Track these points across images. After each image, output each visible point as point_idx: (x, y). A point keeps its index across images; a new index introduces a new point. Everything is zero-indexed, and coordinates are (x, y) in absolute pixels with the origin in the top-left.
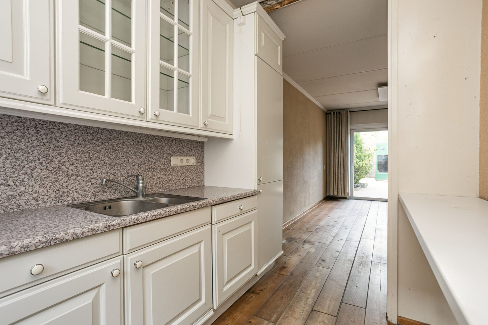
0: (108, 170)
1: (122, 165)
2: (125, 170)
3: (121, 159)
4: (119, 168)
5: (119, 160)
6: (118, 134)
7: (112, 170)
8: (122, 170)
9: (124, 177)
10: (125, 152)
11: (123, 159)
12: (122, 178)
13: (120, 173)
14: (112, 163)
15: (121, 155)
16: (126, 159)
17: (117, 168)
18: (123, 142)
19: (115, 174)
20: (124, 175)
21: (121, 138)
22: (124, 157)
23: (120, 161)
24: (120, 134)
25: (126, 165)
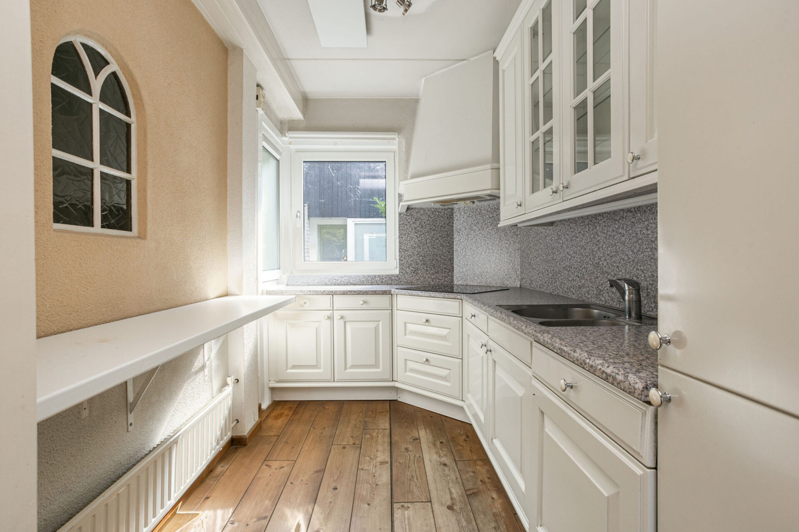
0: (632, 269)
1: (646, 262)
2: (650, 271)
3: (644, 253)
4: (642, 268)
5: (642, 255)
6: (642, 213)
7: (635, 269)
8: (645, 270)
9: (648, 283)
10: (650, 241)
11: (647, 253)
12: (645, 283)
13: (643, 275)
14: (636, 259)
15: (645, 247)
16: (650, 253)
17: (640, 266)
18: (648, 225)
19: (638, 276)
20: (648, 280)
21: (646, 218)
22: (649, 250)
23: (644, 255)
24: (644, 213)
25: (650, 263)
